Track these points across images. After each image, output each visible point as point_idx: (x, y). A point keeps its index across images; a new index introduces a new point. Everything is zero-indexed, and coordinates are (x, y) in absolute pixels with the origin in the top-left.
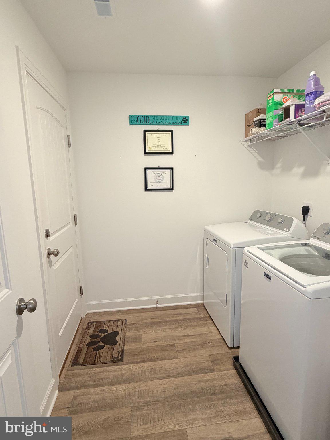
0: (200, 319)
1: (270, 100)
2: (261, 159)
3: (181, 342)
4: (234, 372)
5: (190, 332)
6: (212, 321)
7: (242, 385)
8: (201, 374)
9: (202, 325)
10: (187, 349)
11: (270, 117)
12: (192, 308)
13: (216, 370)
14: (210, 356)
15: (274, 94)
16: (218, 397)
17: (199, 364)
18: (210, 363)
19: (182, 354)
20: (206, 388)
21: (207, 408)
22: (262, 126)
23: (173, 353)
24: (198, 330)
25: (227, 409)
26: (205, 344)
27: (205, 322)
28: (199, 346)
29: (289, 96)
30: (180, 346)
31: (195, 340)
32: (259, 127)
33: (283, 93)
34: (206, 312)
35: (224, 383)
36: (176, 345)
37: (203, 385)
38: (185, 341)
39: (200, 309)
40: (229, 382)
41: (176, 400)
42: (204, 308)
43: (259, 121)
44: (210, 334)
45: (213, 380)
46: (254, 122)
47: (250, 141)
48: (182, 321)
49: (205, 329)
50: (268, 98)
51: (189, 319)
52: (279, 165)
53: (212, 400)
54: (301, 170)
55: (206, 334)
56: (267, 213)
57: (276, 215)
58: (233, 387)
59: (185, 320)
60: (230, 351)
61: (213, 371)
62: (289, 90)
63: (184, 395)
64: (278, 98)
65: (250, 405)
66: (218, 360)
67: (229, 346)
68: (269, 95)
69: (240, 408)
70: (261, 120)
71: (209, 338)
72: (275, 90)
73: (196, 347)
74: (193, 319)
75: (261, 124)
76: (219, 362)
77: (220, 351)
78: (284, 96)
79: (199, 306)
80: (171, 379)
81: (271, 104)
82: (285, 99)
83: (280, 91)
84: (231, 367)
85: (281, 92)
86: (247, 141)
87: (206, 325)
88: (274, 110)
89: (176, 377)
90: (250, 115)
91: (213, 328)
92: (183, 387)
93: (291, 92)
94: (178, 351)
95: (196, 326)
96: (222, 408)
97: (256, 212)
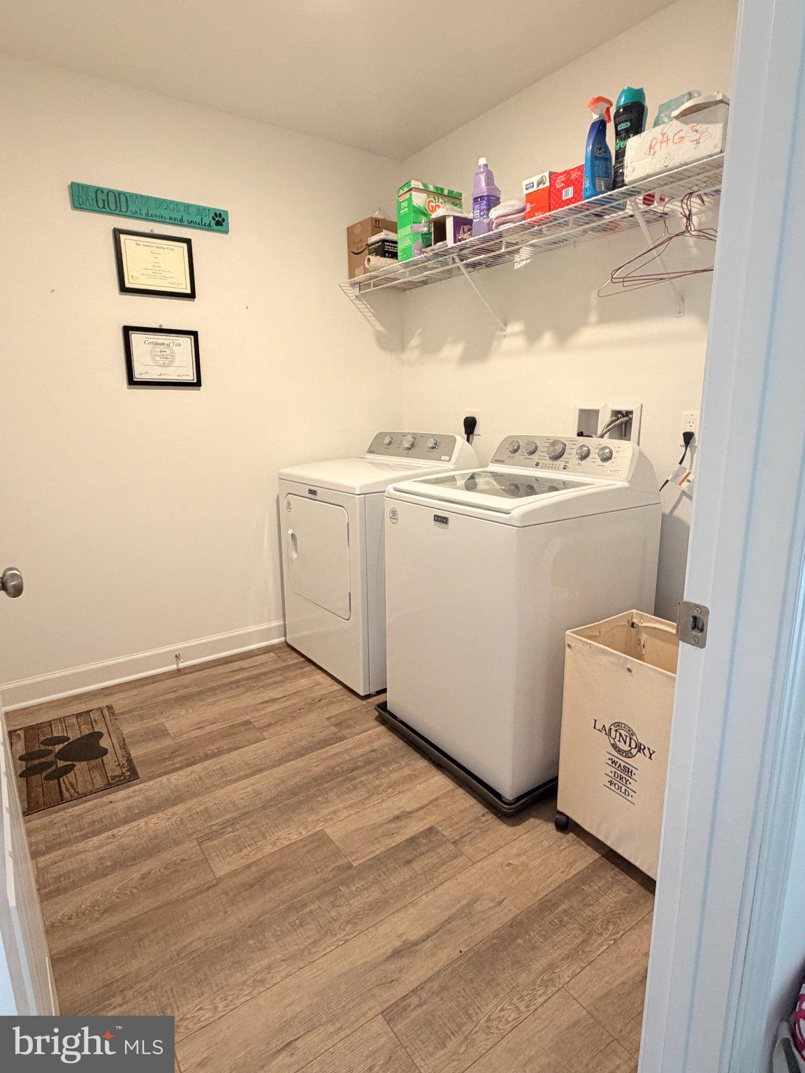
0: (287, 668)
1: (404, 201)
2: (381, 329)
3: (263, 712)
4: (382, 728)
5: (273, 693)
6: (313, 667)
7: (400, 743)
8: (322, 748)
9: (295, 677)
10: (279, 720)
11: (406, 238)
12: (264, 653)
13: (347, 736)
14: (328, 719)
15: (411, 190)
16: (364, 770)
17: (313, 737)
18: (334, 729)
19: (271, 731)
20: (339, 765)
21: (349, 791)
22: (387, 254)
23: (251, 735)
24: (290, 687)
25: (386, 780)
26: (314, 704)
27: (300, 671)
28: (302, 710)
29: (436, 198)
30: (262, 719)
31: (290, 702)
32: (381, 256)
33: (426, 191)
34: (295, 655)
35: (368, 748)
36: (252, 720)
37: (332, 763)
38: (270, 709)
39: (282, 652)
40: (375, 745)
41: (287, 799)
42: (288, 649)
43: (380, 244)
44: (318, 687)
45: (347, 751)
46: (370, 245)
47: (360, 285)
48: (247, 680)
49: (304, 682)
50: (399, 197)
51: (263, 674)
52: (414, 342)
53: (355, 778)
54: (458, 349)
55: (309, 689)
56: (404, 435)
57: (422, 436)
58: (386, 749)
59: (257, 677)
60: (364, 702)
61: (343, 738)
62: (436, 188)
63: (300, 787)
64: (419, 199)
65: (422, 764)
66: (346, 720)
67: (362, 693)
68: (402, 192)
69: (407, 772)
70: (384, 241)
71: (317, 693)
72: (414, 184)
73: (294, 714)
74: (273, 671)
75: (387, 250)
76: (350, 722)
77: (345, 707)
78: (428, 198)
79: (277, 649)
80: (263, 774)
81: (406, 209)
82: (431, 204)
83: (421, 187)
84: (375, 723)
85: (423, 188)
86: (353, 285)
87: (303, 675)
88: (414, 223)
89: (273, 766)
90: (357, 231)
91: (320, 677)
92: (294, 777)
93: (439, 193)
94: (261, 728)
95: (284, 681)
96: (378, 782)
97: (380, 436)
